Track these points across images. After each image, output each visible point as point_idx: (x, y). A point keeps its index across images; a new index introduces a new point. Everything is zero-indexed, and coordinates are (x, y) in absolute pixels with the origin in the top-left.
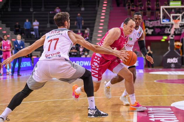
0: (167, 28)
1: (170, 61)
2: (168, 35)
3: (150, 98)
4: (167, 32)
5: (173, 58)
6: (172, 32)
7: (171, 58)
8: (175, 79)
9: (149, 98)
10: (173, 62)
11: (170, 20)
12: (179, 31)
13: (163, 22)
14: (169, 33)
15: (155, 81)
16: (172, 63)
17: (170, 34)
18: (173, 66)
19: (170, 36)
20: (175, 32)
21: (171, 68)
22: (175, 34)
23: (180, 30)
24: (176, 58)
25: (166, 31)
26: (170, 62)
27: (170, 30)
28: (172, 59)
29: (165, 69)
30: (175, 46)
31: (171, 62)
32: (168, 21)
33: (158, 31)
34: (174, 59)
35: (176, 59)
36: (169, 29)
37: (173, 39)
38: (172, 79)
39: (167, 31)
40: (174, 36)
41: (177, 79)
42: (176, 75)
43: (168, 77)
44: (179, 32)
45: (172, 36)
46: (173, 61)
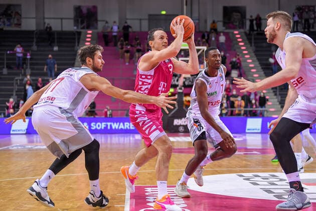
0: (174, 77)
2: (175, 86)
3: (149, 174)
4: (174, 83)
6: (181, 83)
8: (184, 147)
9: (147, 174)
10: (182, 124)
12: (190, 81)
14: (177, 83)
16: (180, 125)
17: (177, 86)
18: (181, 129)
19: (178, 88)
20: (184, 83)
21: (179, 132)
22: (184, 86)
23: (191, 80)
25: (173, 81)
26: (177, 124)
27: (177, 81)
28: (180, 120)
29: (171, 134)
30: (185, 103)
31: (179, 124)
34: (183, 119)
36: (177, 78)
37: (182, 93)
38: (180, 148)
39: (174, 81)
40: (183, 88)
41: (186, 147)
42: (185, 142)
43: (175, 144)
44: (190, 83)
45: (181, 89)
46: (182, 122)
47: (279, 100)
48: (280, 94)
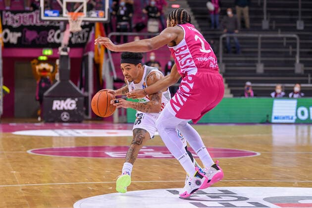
0: (53, 31)
1: (60, 106)
2: (55, 46)
3: (23, 190)
4: (52, 40)
5: (65, 100)
6: (65, 39)
7: (60, 100)
8: (69, 147)
9: (21, 191)
10: (66, 108)
11: (61, 13)
12: (79, 37)
13: (46, 15)
14: (57, 41)
15: (29, 152)
16: (64, 110)
17: (59, 45)
18: (65, 116)
19: (60, 49)
20: (70, 41)
21: (61, 121)
22: (70, 44)
23: (81, 35)
24: (73, 98)
25: (50, 36)
26: (58, 108)
27: (59, 36)
28: (62, 101)
29: (48, 124)
31: (61, 108)
32: (56, 14)
33: (31, 36)
34: (69, 101)
35: (73, 102)
36: (58, 31)
37: (67, 57)
38: (62, 147)
39: (53, 37)
40: (68, 49)
41: (73, 147)
42: (71, 138)
43: (54, 141)
44: (79, 41)
45: (64, 50)
46: (67, 105)
47: (224, 71)
48: (224, 61)
